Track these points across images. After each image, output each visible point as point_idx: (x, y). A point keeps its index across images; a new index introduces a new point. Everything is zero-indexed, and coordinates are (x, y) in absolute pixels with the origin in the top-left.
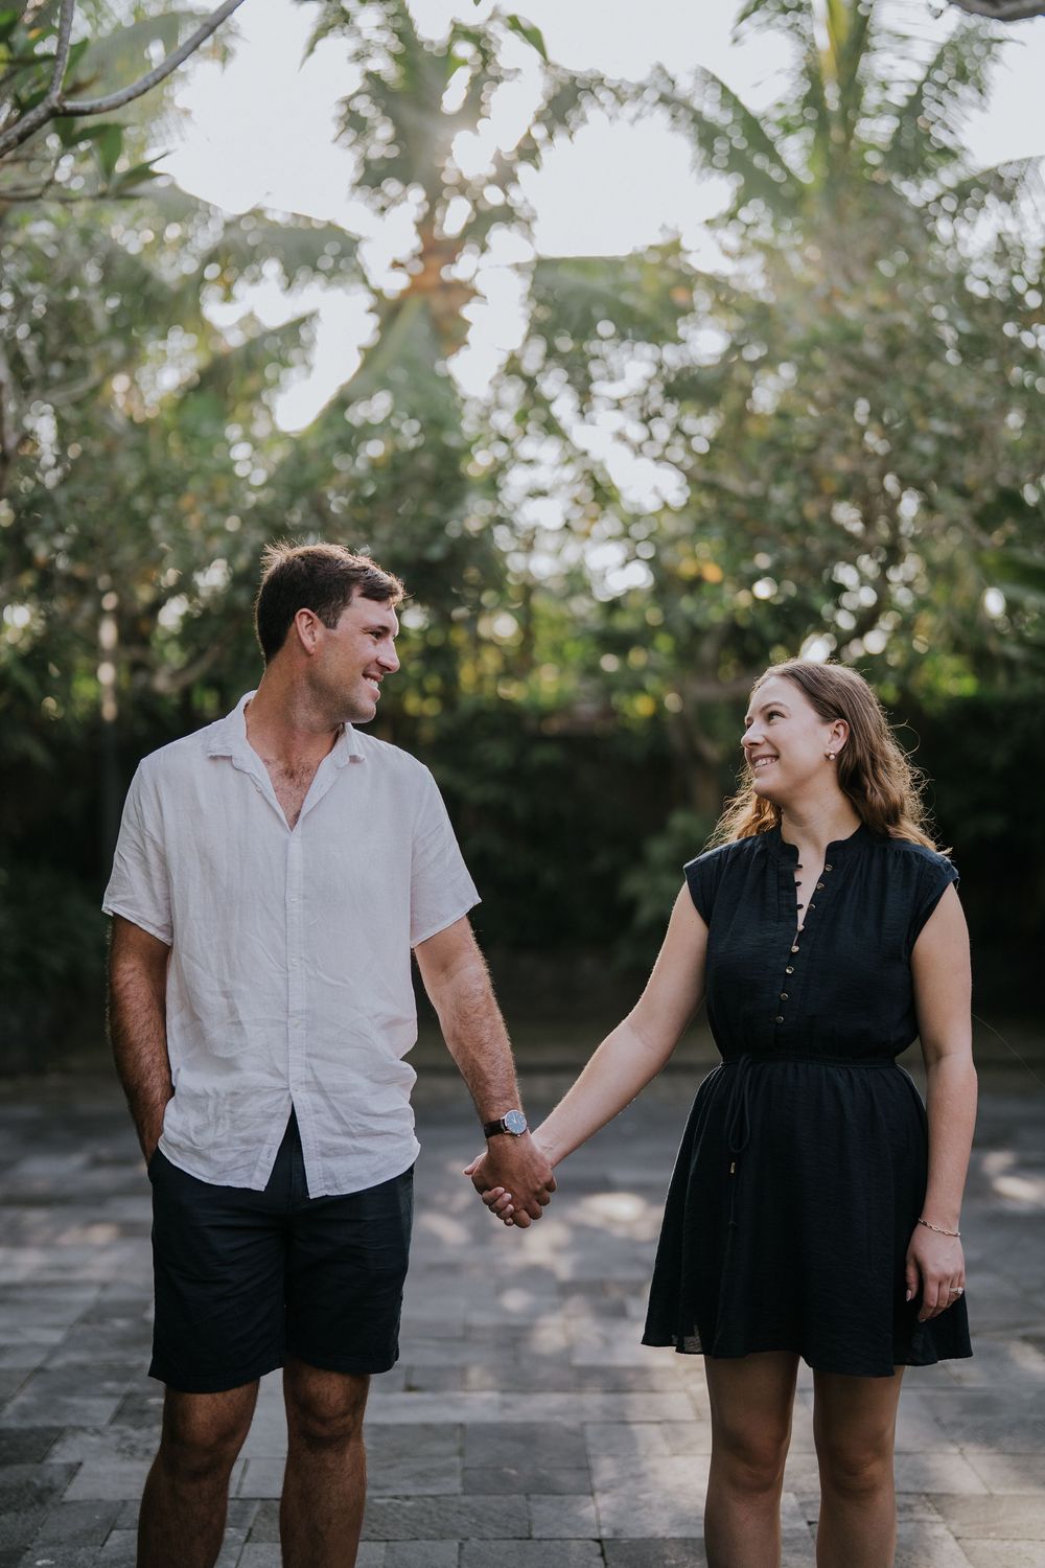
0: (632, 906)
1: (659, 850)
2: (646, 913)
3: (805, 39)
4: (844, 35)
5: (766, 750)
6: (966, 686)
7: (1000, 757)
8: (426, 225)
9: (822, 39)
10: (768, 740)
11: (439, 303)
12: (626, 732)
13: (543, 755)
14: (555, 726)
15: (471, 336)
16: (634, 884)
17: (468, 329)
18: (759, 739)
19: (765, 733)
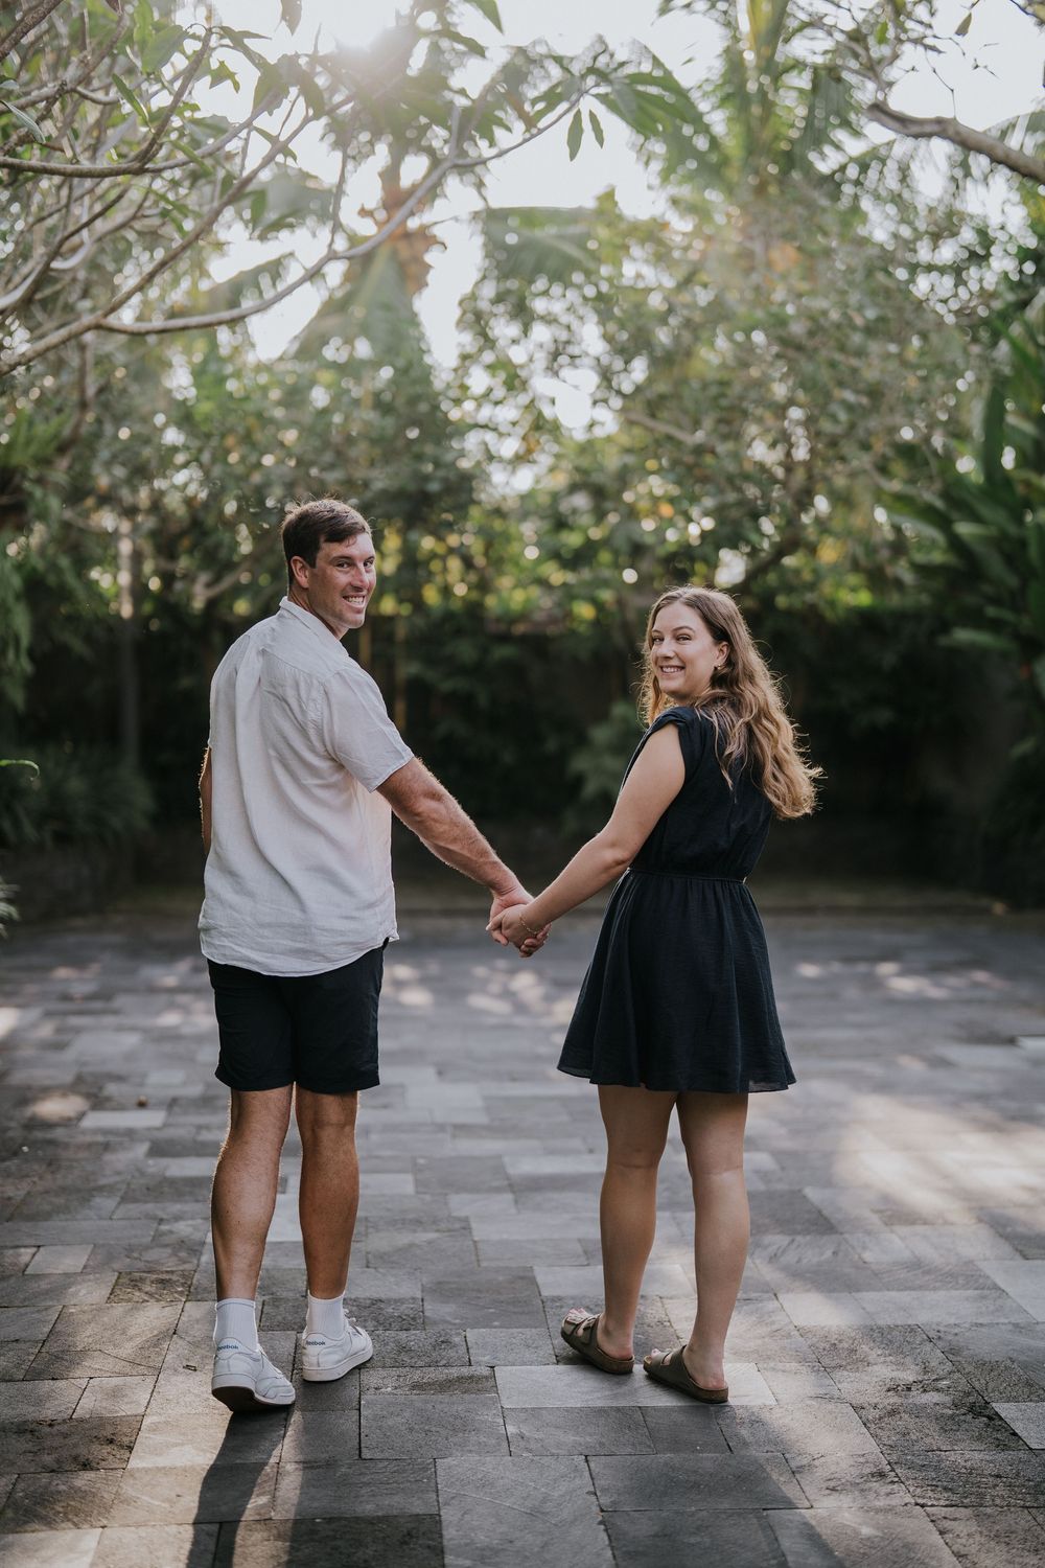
0: (579, 781)
1: (601, 734)
2: (591, 788)
3: (730, 24)
4: (763, 25)
5: (675, 662)
6: (864, 598)
7: (889, 659)
8: (390, 175)
9: (744, 25)
10: (677, 655)
11: (404, 251)
12: (573, 633)
13: (503, 652)
14: (520, 629)
15: (431, 277)
16: (581, 763)
17: (428, 272)
18: (671, 654)
19: (674, 648)
